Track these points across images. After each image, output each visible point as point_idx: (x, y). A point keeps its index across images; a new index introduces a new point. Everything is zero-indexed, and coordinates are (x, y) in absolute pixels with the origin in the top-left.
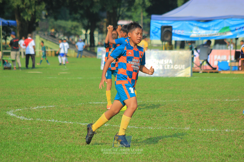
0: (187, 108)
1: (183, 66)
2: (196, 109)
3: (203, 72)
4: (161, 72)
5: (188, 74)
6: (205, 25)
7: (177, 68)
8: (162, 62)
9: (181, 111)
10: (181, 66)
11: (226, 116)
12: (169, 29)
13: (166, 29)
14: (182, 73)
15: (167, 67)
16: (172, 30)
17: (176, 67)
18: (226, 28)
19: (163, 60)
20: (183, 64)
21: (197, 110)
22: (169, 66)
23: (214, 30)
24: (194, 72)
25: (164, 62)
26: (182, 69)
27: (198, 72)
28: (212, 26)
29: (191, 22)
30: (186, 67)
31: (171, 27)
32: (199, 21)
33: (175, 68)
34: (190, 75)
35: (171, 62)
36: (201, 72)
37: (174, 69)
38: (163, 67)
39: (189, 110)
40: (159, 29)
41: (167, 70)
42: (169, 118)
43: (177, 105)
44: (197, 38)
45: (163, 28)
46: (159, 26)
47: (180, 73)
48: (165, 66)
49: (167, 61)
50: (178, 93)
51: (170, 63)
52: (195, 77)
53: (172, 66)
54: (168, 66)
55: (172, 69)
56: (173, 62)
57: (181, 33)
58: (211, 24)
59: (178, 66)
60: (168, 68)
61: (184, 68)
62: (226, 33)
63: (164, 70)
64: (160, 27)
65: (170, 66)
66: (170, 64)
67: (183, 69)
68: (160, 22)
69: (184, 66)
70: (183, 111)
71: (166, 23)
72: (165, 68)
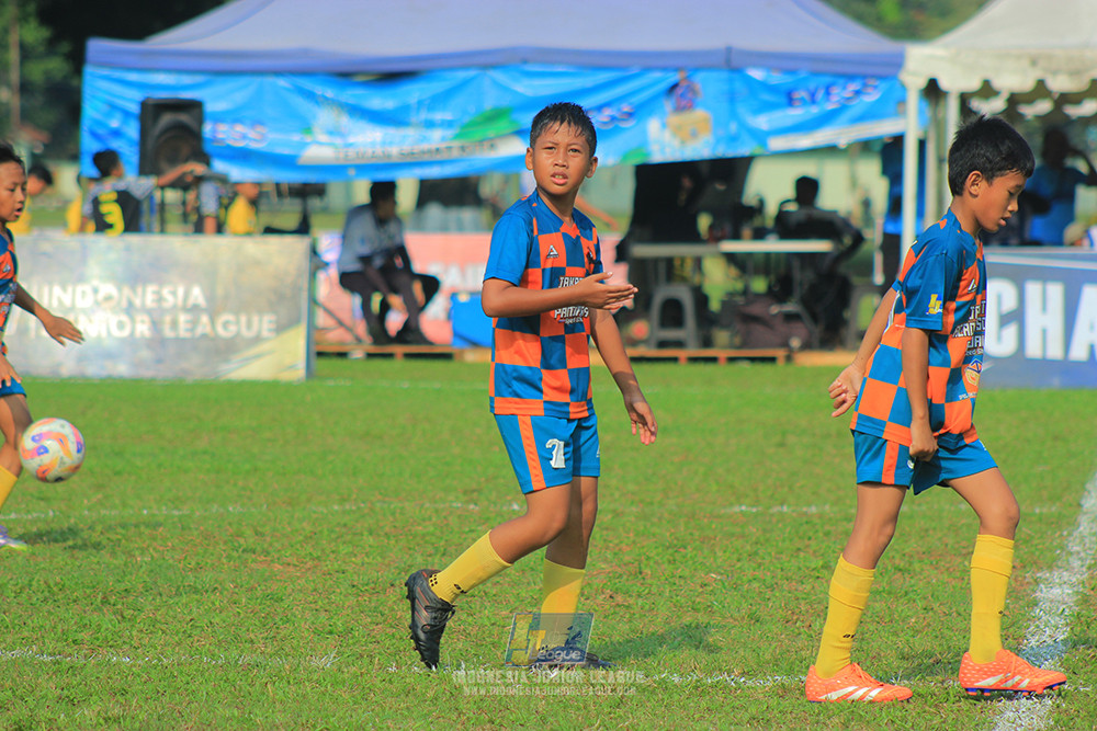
0: (309, 549)
1: (265, 323)
2: (355, 556)
3: (370, 356)
4: (145, 354)
5: (292, 367)
6: (381, 100)
7: (233, 328)
8: (148, 296)
9: (277, 567)
10: (255, 319)
11: (523, 594)
12: (184, 118)
13: (167, 119)
14: (258, 356)
15: (174, 324)
16: (200, 120)
17: (228, 326)
18: (494, 116)
19: (151, 289)
20: (261, 312)
21: (359, 561)
22: (187, 322)
23: (430, 125)
24: (320, 354)
25: (160, 299)
26: (258, 339)
27: (342, 355)
28: (420, 103)
29: (307, 83)
30: (280, 329)
31: (194, 107)
32: (345, 75)
33: (220, 331)
34: (301, 372)
35: (197, 295)
36: (358, 354)
37: (216, 338)
38: (156, 325)
39: (318, 558)
40: (126, 114)
41: (177, 340)
42: (217, 603)
43: (248, 532)
44: (338, 169)
45: (152, 111)
46: (132, 100)
47: (248, 360)
48: (168, 319)
49: (174, 294)
50: (247, 467)
51: (191, 302)
52: (330, 383)
53: (205, 319)
54: (183, 318)
55: (204, 336)
56: (210, 297)
57: (251, 140)
58: (412, 92)
59: (238, 323)
60: (183, 332)
61: (270, 330)
62: (491, 143)
63: (158, 341)
64: (135, 108)
65: (194, 323)
66: (195, 309)
67: (265, 333)
68: (133, 77)
69: (270, 322)
70: (289, 565)
71: (168, 84)
72: (168, 333)
